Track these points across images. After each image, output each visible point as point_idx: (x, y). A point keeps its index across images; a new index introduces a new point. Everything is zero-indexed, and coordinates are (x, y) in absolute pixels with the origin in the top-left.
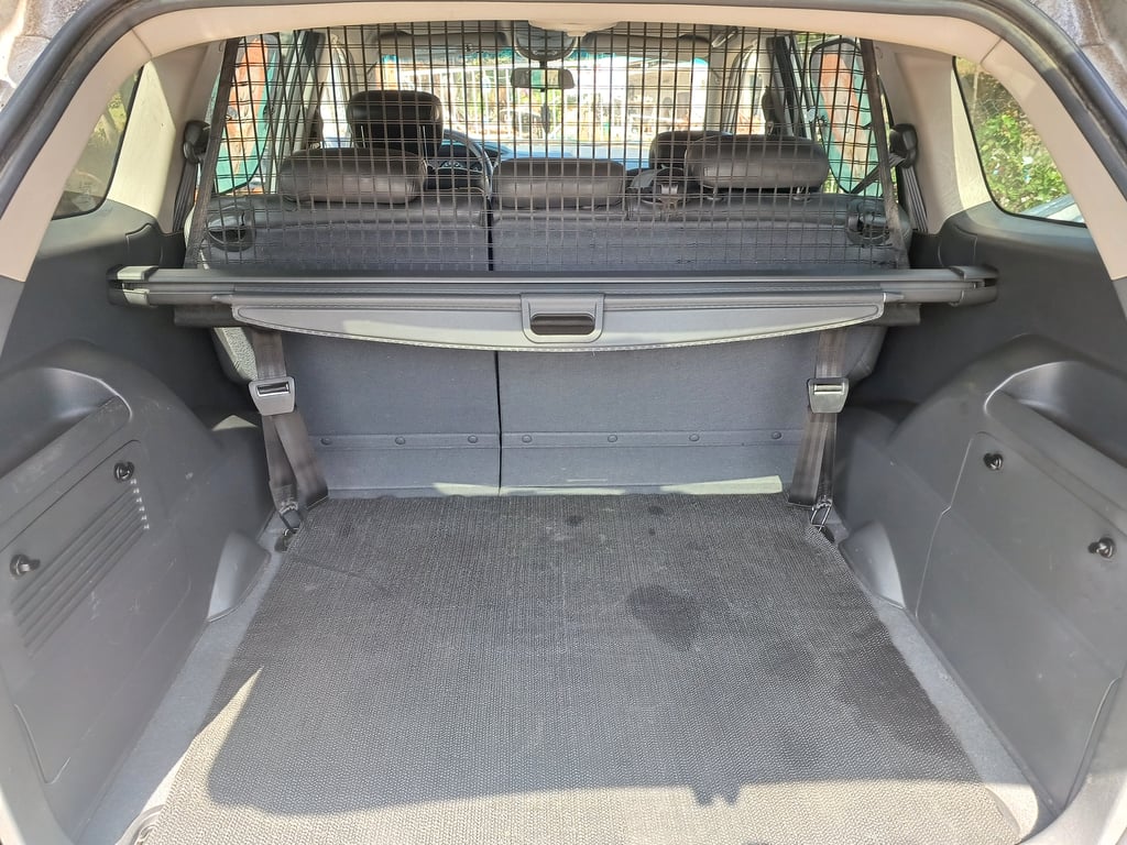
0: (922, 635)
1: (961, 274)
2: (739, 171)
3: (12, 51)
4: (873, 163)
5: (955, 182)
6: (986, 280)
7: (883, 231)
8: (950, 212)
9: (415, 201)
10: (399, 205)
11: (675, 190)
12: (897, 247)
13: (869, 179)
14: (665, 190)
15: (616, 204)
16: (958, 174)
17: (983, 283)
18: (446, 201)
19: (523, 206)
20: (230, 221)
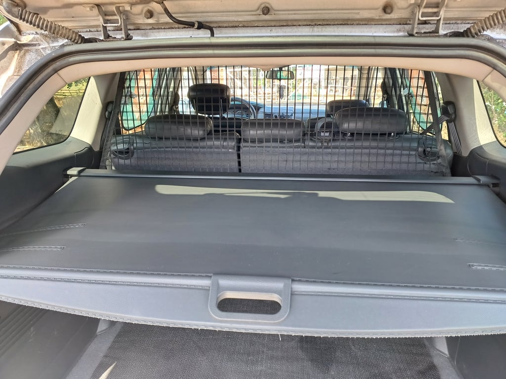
0: (458, 376)
1: (479, 180)
2: (360, 125)
3: (6, 83)
4: (430, 122)
5: (476, 130)
6: (493, 184)
7: (436, 155)
8: (473, 146)
9: (203, 139)
10: (196, 140)
11: (327, 134)
12: (444, 164)
13: (429, 129)
14: (322, 134)
15: (298, 141)
16: (478, 127)
17: (492, 186)
18: (217, 139)
19: (253, 141)
20: (120, 147)
